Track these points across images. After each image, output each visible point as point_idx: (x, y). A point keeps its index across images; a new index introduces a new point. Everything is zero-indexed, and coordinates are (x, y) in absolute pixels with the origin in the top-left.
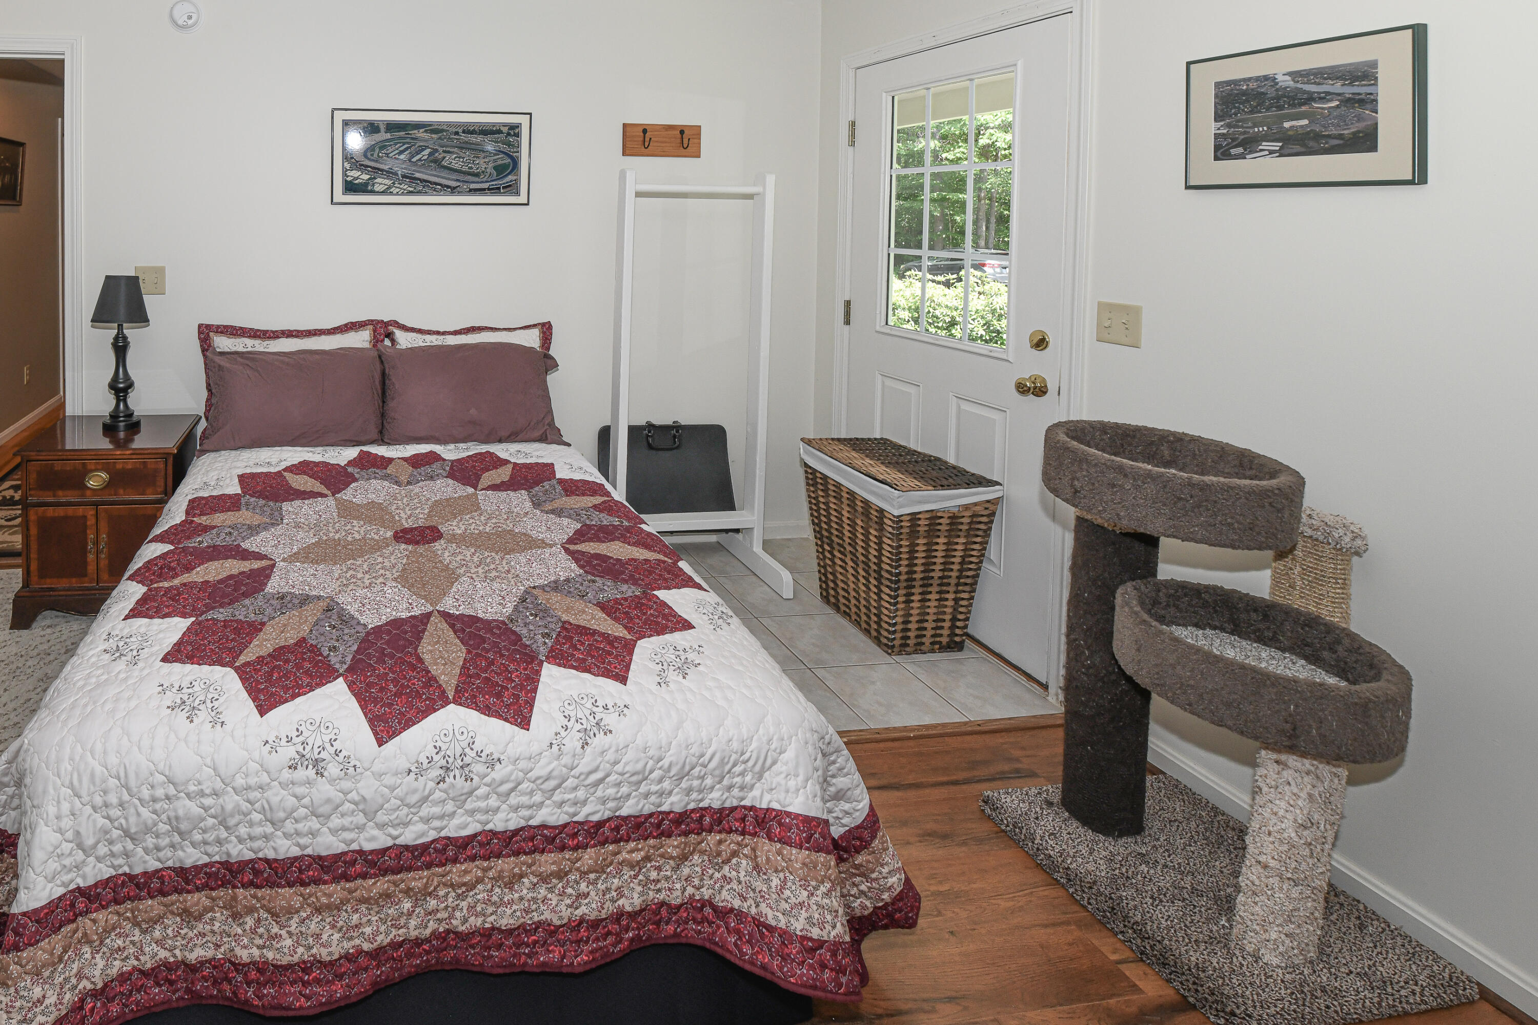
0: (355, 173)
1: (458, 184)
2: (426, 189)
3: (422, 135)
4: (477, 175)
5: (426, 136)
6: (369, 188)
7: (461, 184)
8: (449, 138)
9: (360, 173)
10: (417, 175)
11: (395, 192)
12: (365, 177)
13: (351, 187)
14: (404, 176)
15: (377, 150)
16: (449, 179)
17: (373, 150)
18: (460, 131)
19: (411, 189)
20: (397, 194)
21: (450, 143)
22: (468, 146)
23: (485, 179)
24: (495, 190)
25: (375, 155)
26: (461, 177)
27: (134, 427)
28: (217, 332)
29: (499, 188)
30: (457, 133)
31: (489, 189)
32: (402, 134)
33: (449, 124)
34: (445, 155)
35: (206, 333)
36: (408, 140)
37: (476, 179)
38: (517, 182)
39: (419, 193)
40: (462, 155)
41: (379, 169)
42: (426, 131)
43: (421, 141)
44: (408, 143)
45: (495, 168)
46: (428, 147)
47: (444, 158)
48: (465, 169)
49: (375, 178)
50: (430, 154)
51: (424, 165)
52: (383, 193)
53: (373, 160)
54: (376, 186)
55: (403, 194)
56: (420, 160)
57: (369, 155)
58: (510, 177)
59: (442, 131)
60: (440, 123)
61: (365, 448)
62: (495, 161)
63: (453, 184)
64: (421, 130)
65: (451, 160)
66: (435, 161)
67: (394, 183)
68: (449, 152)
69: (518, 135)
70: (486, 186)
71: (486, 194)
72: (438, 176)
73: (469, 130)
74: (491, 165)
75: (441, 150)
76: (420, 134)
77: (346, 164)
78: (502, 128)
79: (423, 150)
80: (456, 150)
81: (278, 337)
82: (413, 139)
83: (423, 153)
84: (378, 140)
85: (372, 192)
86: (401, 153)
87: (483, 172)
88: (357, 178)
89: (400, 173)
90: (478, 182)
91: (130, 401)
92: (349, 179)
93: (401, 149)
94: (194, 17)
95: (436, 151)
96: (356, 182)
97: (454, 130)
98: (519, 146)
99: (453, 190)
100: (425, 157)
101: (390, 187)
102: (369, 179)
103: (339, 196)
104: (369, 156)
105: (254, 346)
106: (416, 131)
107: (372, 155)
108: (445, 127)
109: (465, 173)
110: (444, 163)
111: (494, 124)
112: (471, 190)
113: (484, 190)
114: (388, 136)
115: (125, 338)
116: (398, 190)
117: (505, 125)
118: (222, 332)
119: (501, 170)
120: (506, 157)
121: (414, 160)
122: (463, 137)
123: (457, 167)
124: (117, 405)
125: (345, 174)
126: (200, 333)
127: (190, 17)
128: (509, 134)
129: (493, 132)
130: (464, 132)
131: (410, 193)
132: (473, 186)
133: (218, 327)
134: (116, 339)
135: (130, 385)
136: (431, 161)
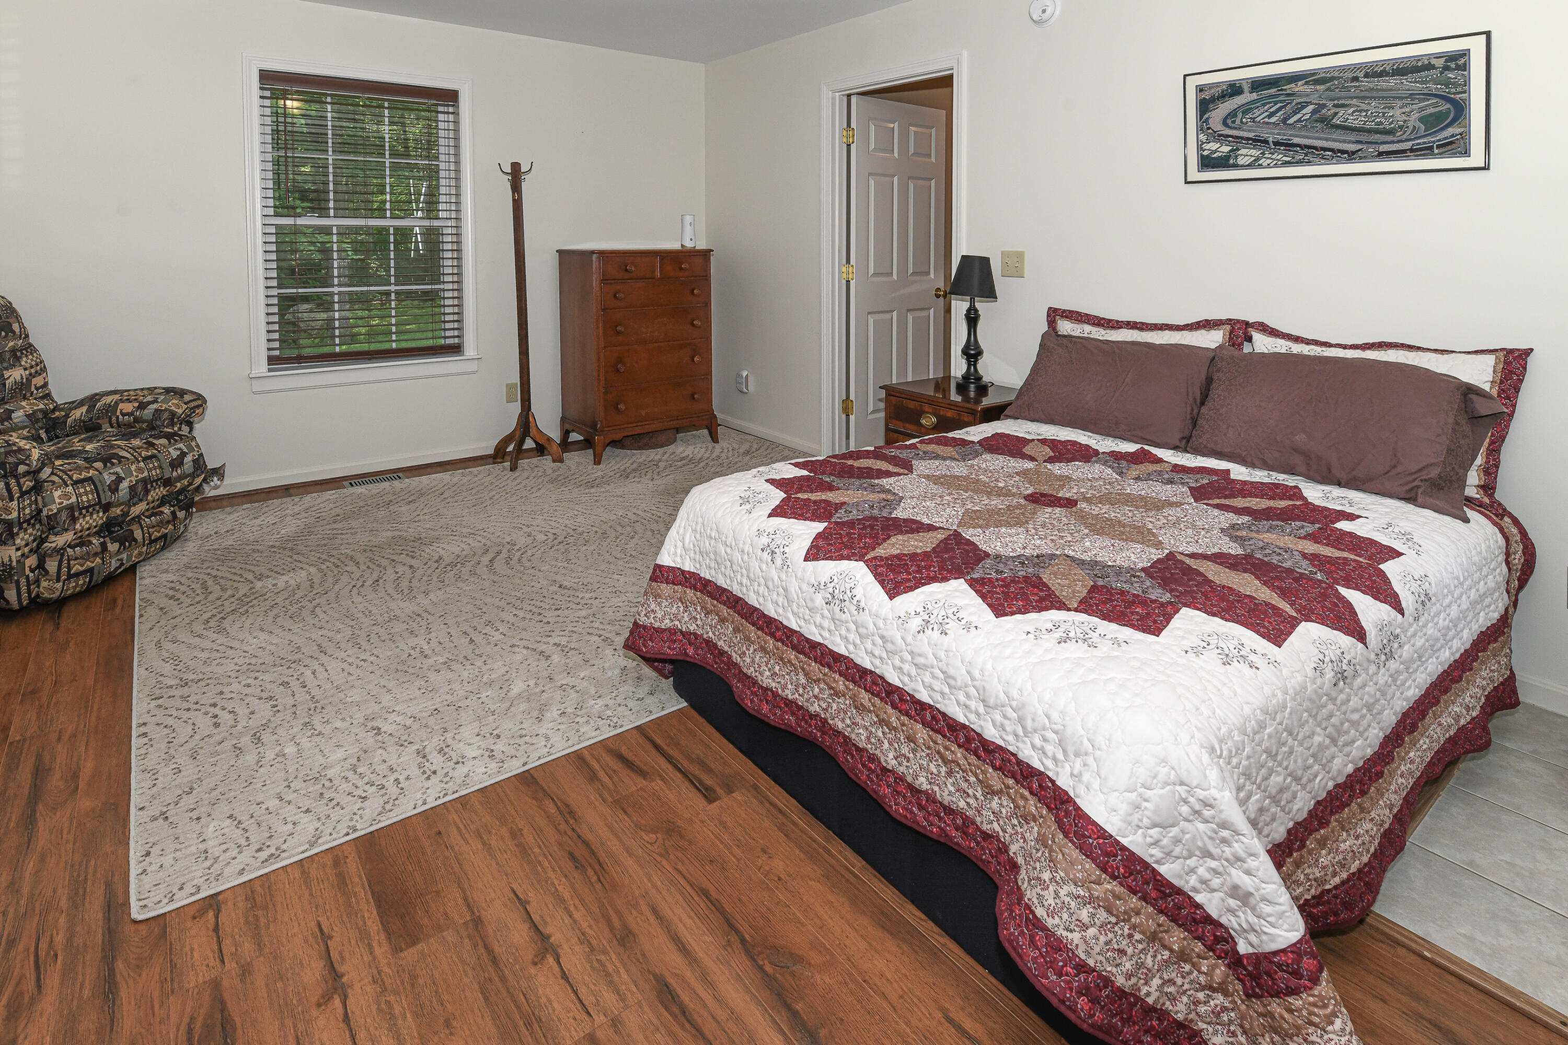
0: (1213, 146)
1: (1359, 147)
2: (1310, 157)
3: (1301, 89)
4: (1391, 132)
5: (1308, 89)
6: (1231, 161)
7: (1365, 147)
8: (1343, 87)
9: (1218, 145)
10: (1296, 140)
11: (1265, 164)
12: (1225, 149)
13: (1207, 163)
14: (1276, 143)
15: (1240, 116)
16: (1344, 141)
17: (1235, 115)
18: (1362, 74)
19: (1289, 159)
20: (1268, 166)
21: (1343, 94)
22: (1375, 94)
23: (1405, 137)
24: (1426, 151)
25: (1238, 122)
26: (1364, 137)
27: (983, 390)
28: (1062, 316)
29: (1431, 148)
30: (1356, 79)
31: (1411, 150)
32: (1273, 91)
33: (1343, 69)
34: (1337, 110)
35: (1054, 314)
36: (1281, 98)
37: (1389, 138)
38: (1465, 137)
39: (1300, 163)
40: (1363, 106)
41: (1242, 138)
42: (1307, 83)
43: (1300, 96)
44: (1281, 102)
45: (1421, 120)
46: (1311, 103)
47: (1336, 114)
48: (1371, 125)
49: (1238, 149)
50: (1314, 112)
51: (1305, 126)
52: (1250, 166)
53: (1235, 128)
54: (1240, 158)
55: (1276, 166)
56: (1299, 120)
57: (1229, 121)
58: (1450, 131)
59: (1332, 79)
60: (1327, 70)
61: (1146, 447)
62: (1422, 109)
63: (1351, 147)
64: (1300, 83)
65: (1345, 116)
66: (1322, 120)
67: (1263, 154)
68: (1343, 106)
69: (1465, 67)
70: (1407, 145)
71: (1408, 158)
72: (1327, 140)
73: (1375, 72)
74: (1415, 116)
75: (1330, 104)
76: (1300, 87)
77: (1201, 136)
78: (1433, 61)
79: (1303, 107)
80: (1354, 101)
81: (1121, 327)
82: (1288, 95)
83: (1304, 112)
84: (1240, 103)
85: (1236, 166)
86: (1271, 115)
87: (1401, 127)
88: (1216, 151)
89: (1271, 140)
90: (1393, 142)
91: (979, 366)
92: (1205, 153)
93: (1272, 110)
94: (1049, 11)
95: (1324, 106)
96: (1215, 155)
97: (1351, 75)
98: (1467, 83)
99: (1351, 156)
100: (1307, 117)
101: (1258, 159)
102: (1231, 151)
103: (1194, 175)
104: (1230, 124)
105: (1090, 333)
106: (1293, 85)
107: (1234, 122)
108: (1336, 74)
109: (1370, 131)
110: (1336, 121)
111: (1419, 58)
112: (1380, 154)
113: (1404, 151)
114: (1254, 96)
115: (976, 311)
116: (1269, 161)
117: (1438, 56)
118: (1066, 317)
119: (1433, 122)
120: (1441, 102)
121: (1291, 121)
122: (1366, 83)
123: (1357, 123)
124: (969, 368)
125: (1200, 148)
126: (1048, 315)
127: (1044, 11)
128: (1446, 68)
129: (1416, 70)
130: (1367, 75)
131: (1286, 164)
132: (1383, 148)
133: (1064, 311)
134: (969, 311)
135: (980, 353)
136: (1316, 121)
